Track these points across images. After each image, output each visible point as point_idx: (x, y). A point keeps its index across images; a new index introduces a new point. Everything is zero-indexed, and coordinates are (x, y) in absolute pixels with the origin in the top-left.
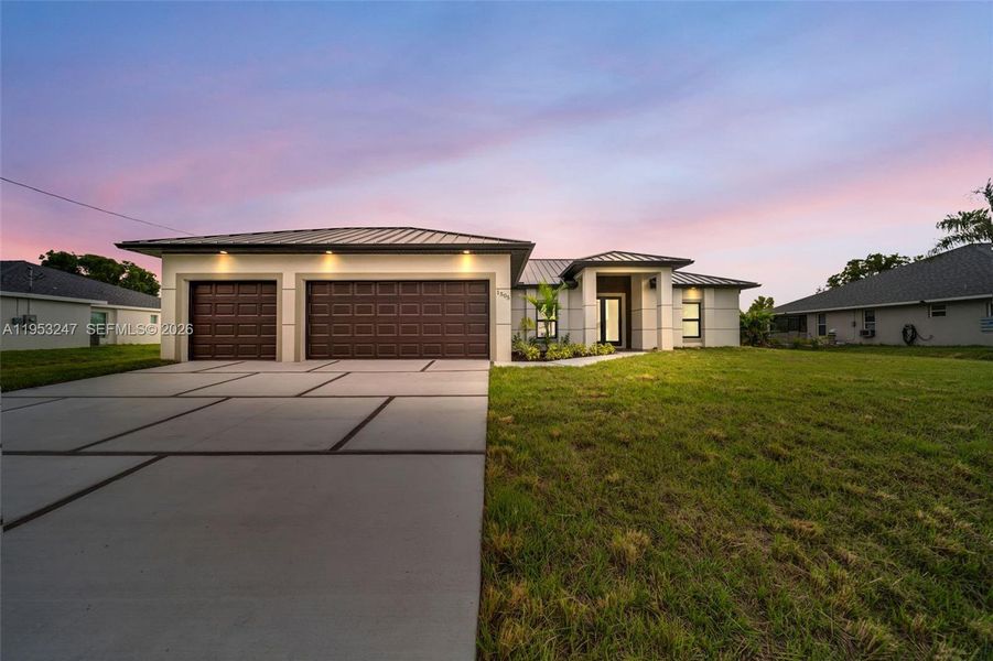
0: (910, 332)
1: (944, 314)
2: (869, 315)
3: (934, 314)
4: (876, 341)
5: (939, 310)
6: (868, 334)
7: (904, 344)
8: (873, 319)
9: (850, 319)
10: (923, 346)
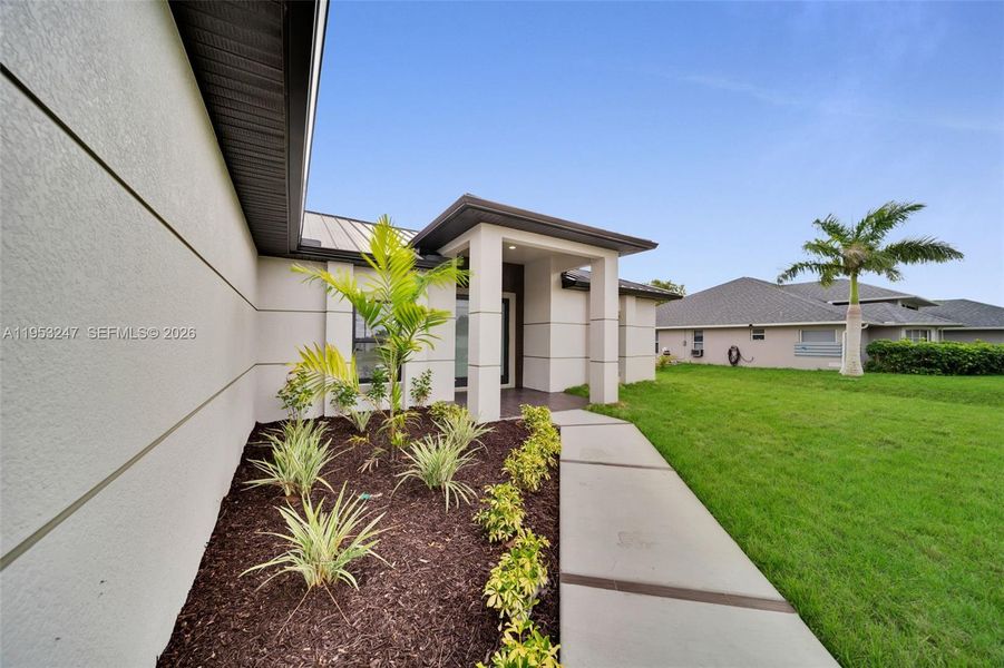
0: (734, 353)
1: (762, 337)
2: (698, 335)
3: (755, 337)
4: (704, 360)
5: (758, 334)
6: (697, 353)
7: (729, 364)
8: (701, 339)
9: (680, 338)
10: (745, 368)
